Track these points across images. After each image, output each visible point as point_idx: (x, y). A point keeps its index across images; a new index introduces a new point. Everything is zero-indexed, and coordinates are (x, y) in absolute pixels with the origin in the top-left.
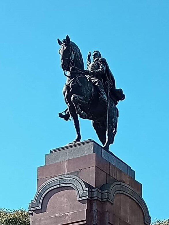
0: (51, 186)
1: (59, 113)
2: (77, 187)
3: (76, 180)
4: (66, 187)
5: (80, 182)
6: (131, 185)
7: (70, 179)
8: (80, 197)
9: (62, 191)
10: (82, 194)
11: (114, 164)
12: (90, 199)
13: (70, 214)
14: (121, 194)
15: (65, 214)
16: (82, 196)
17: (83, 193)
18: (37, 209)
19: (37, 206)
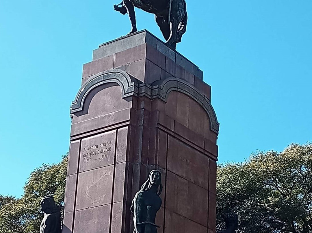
0: (94, 83)
1: (114, 5)
2: (122, 83)
3: (122, 74)
4: (110, 84)
5: (126, 76)
6: (195, 86)
7: (115, 74)
8: (125, 93)
9: (106, 88)
10: (127, 89)
11: (174, 60)
12: (136, 95)
13: (112, 114)
14: (178, 93)
15: (108, 114)
16: (127, 92)
17: (129, 88)
18: (78, 111)
19: (78, 107)
